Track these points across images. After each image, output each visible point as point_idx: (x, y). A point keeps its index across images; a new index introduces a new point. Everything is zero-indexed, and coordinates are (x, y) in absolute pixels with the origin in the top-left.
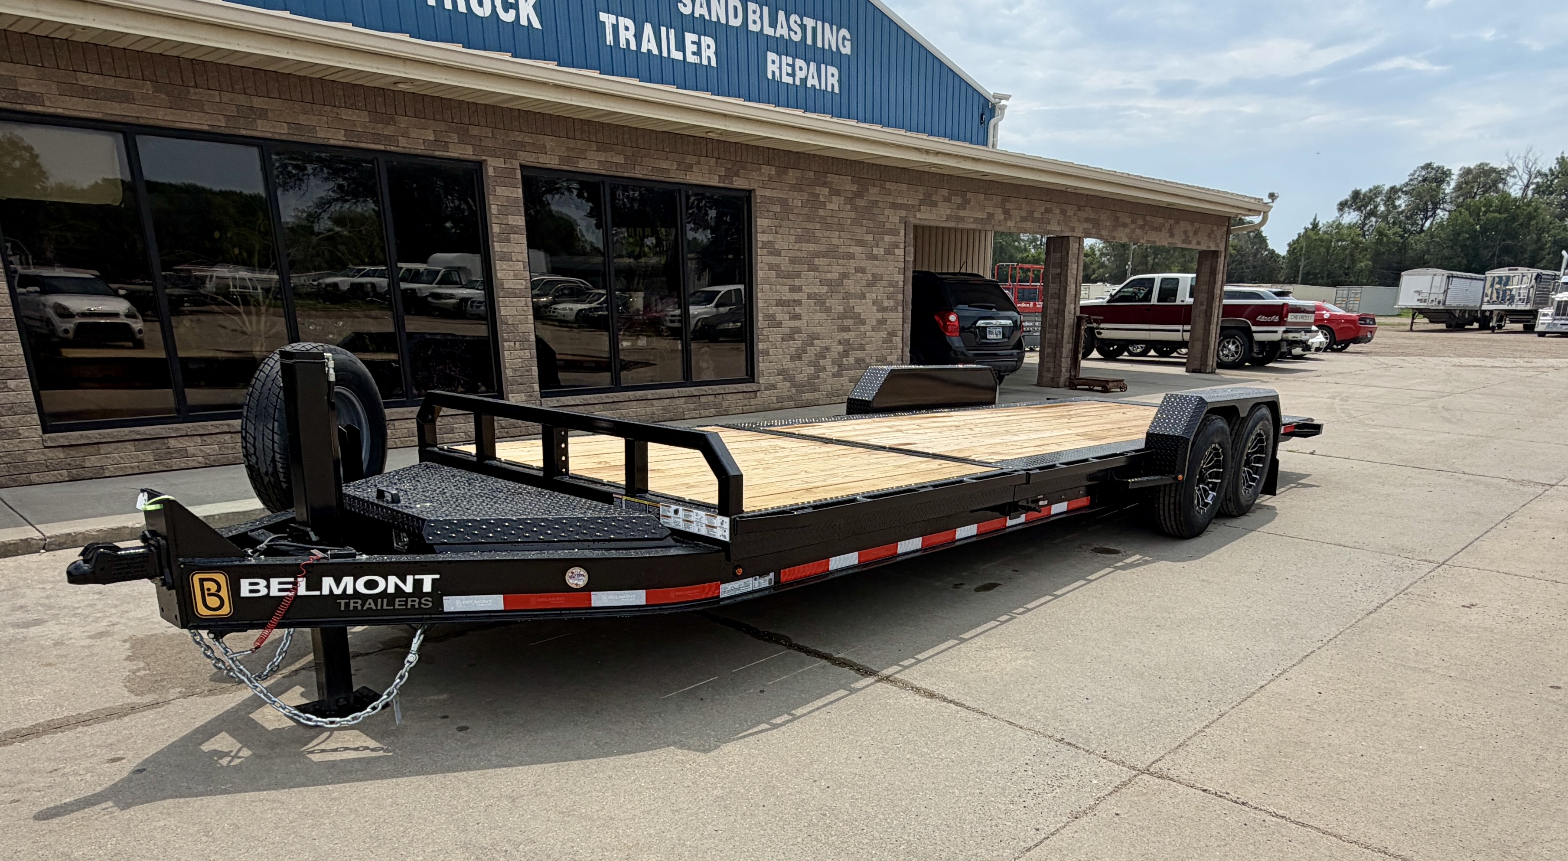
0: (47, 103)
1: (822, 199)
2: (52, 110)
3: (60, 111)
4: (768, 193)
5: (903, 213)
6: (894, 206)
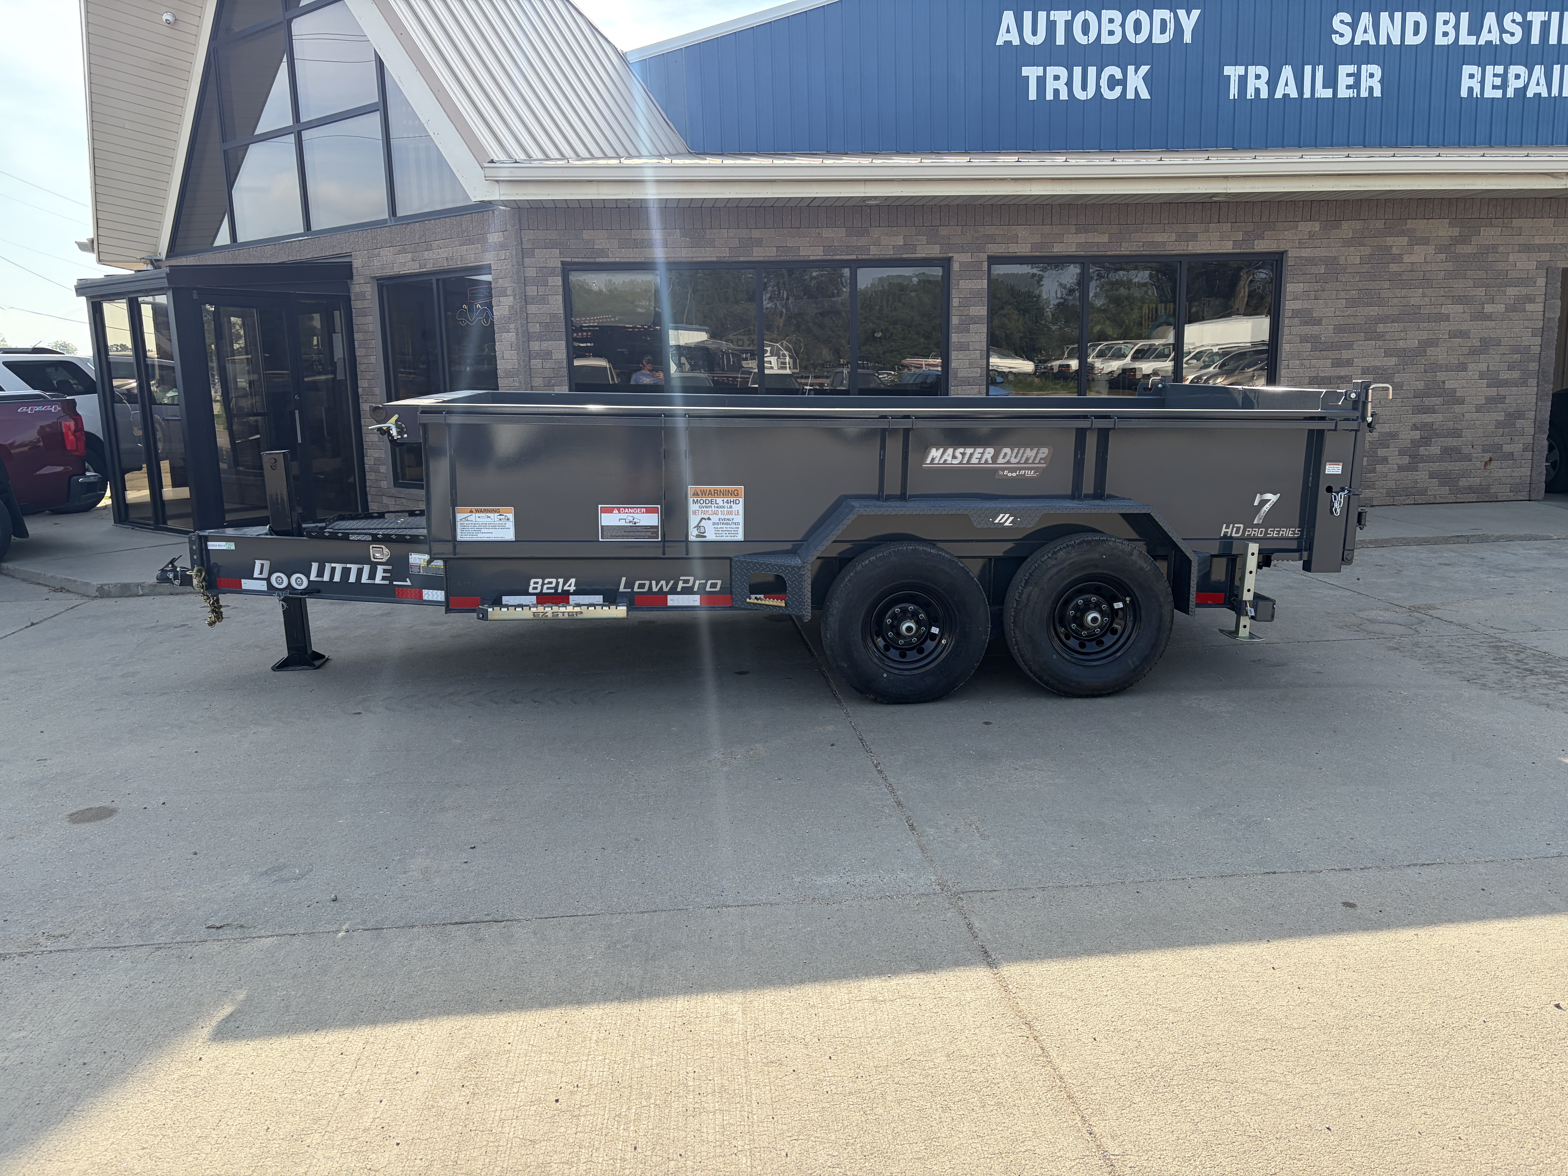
0: (610, 255)
1: (1395, 251)
2: (613, 260)
3: (618, 260)
4: (1305, 253)
5: (1545, 257)
6: (1527, 248)
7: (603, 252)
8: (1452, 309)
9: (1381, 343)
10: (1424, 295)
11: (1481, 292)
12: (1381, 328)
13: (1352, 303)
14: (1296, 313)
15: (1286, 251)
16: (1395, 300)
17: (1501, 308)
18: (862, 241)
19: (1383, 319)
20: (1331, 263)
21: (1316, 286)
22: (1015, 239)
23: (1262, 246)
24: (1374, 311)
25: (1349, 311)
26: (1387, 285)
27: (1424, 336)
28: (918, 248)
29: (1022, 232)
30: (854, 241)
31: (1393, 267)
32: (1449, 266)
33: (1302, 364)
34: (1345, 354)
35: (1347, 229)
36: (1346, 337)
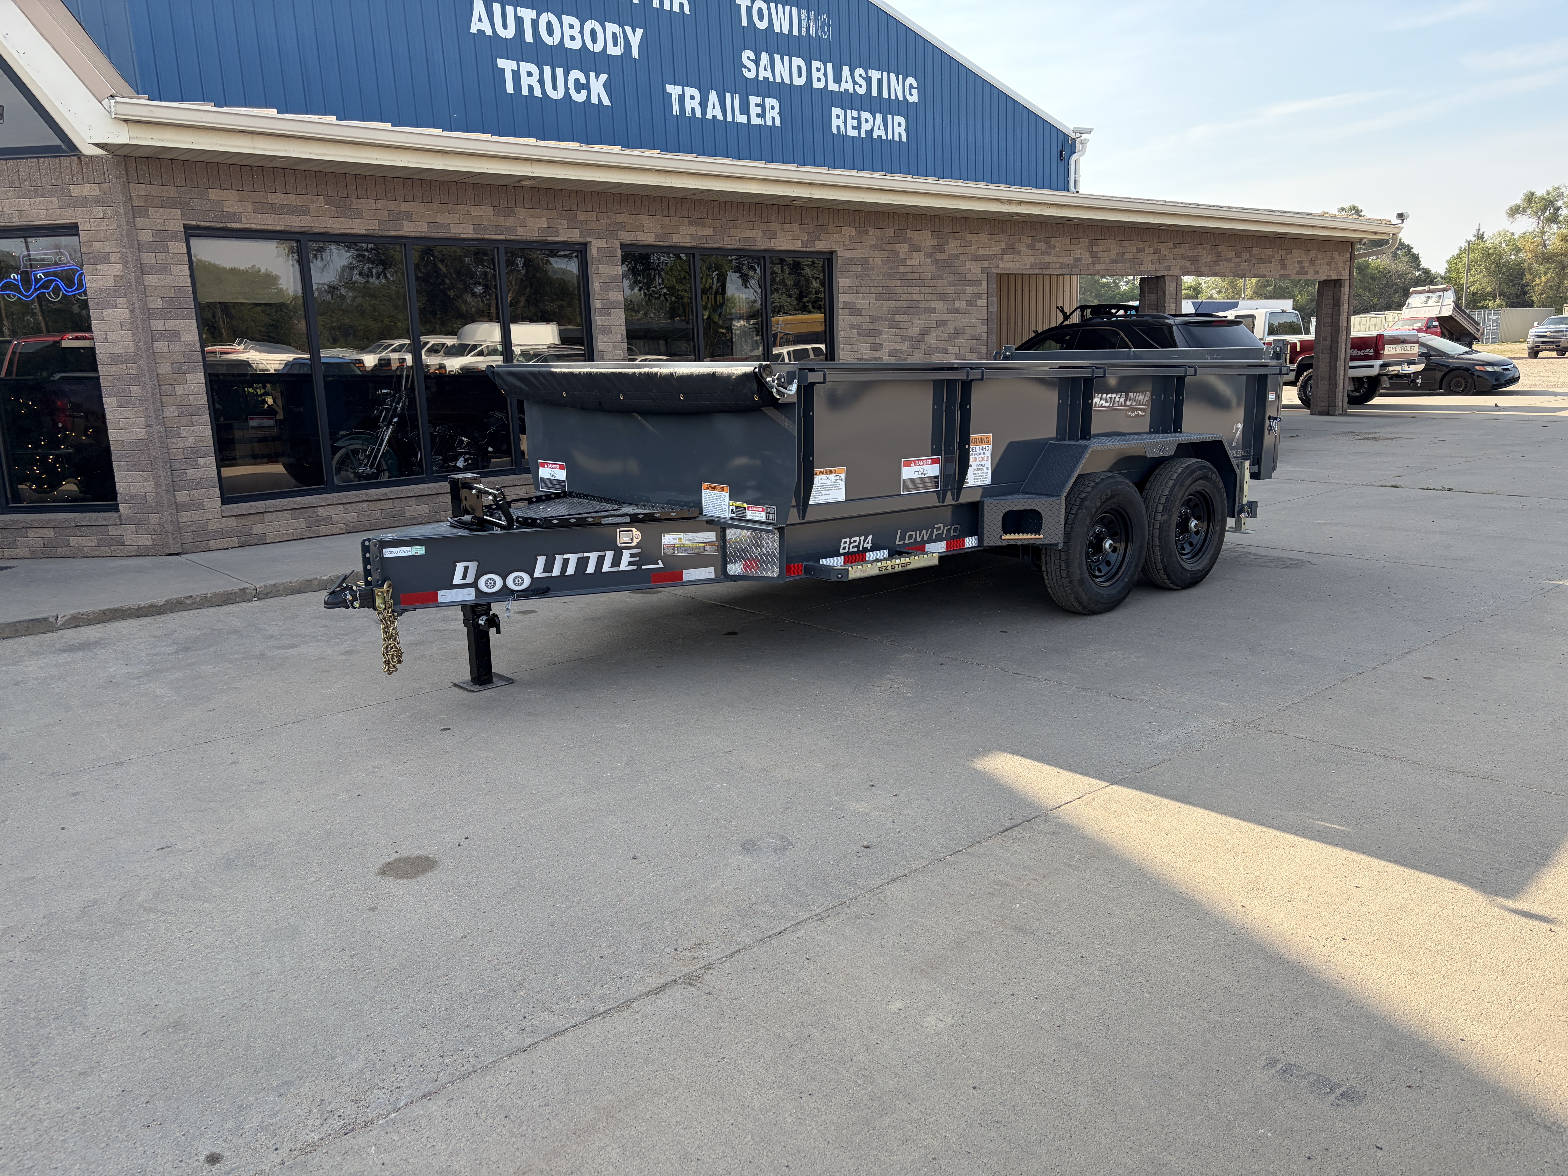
1: (902, 255)
2: (248, 226)
4: (848, 254)
5: (985, 264)
6: (976, 257)
7: (233, 216)
8: (937, 304)
9: (898, 330)
10: (920, 292)
11: (951, 290)
12: (897, 318)
13: (880, 297)
14: (846, 305)
15: (835, 251)
16: (904, 296)
17: (964, 303)
18: (510, 222)
19: (897, 311)
20: (864, 262)
21: (857, 282)
22: (640, 228)
23: (821, 246)
24: (892, 304)
25: (878, 304)
26: (899, 282)
27: (922, 324)
28: (561, 231)
29: (647, 221)
30: (503, 221)
31: (902, 269)
32: (933, 269)
33: (852, 348)
34: (878, 340)
35: (873, 234)
36: (878, 325)
